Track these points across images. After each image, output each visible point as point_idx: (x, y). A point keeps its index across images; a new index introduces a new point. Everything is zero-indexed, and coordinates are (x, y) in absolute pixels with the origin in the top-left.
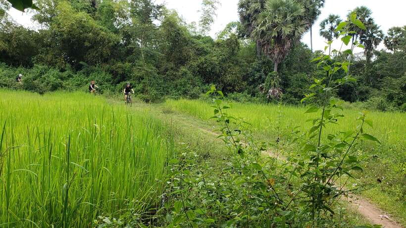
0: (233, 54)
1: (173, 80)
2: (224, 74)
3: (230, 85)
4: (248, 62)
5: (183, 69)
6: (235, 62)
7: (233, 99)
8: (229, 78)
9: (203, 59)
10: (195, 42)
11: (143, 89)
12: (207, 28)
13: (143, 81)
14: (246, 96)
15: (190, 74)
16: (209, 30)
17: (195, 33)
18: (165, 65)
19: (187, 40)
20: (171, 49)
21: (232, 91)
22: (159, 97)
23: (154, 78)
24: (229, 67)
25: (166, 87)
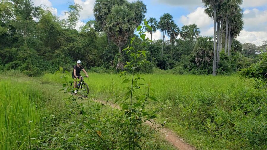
0: (92, 41)
1: (50, 59)
2: (87, 55)
3: (92, 62)
4: (103, 47)
5: (58, 52)
6: (94, 47)
7: (95, 71)
8: (90, 57)
9: (71, 45)
10: (65, 33)
11: (27, 67)
12: (73, 24)
13: (26, 61)
14: (103, 69)
15: (62, 55)
16: (75, 25)
17: (65, 27)
18: (44, 49)
19: (60, 31)
20: (48, 38)
21: (93, 66)
22: (40, 72)
23: (36, 58)
24: (90, 50)
25: (45, 65)
